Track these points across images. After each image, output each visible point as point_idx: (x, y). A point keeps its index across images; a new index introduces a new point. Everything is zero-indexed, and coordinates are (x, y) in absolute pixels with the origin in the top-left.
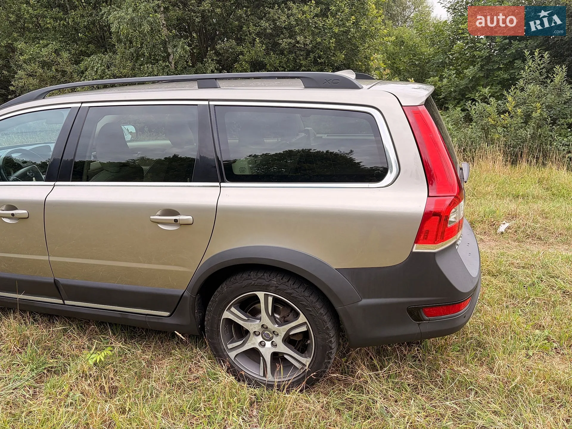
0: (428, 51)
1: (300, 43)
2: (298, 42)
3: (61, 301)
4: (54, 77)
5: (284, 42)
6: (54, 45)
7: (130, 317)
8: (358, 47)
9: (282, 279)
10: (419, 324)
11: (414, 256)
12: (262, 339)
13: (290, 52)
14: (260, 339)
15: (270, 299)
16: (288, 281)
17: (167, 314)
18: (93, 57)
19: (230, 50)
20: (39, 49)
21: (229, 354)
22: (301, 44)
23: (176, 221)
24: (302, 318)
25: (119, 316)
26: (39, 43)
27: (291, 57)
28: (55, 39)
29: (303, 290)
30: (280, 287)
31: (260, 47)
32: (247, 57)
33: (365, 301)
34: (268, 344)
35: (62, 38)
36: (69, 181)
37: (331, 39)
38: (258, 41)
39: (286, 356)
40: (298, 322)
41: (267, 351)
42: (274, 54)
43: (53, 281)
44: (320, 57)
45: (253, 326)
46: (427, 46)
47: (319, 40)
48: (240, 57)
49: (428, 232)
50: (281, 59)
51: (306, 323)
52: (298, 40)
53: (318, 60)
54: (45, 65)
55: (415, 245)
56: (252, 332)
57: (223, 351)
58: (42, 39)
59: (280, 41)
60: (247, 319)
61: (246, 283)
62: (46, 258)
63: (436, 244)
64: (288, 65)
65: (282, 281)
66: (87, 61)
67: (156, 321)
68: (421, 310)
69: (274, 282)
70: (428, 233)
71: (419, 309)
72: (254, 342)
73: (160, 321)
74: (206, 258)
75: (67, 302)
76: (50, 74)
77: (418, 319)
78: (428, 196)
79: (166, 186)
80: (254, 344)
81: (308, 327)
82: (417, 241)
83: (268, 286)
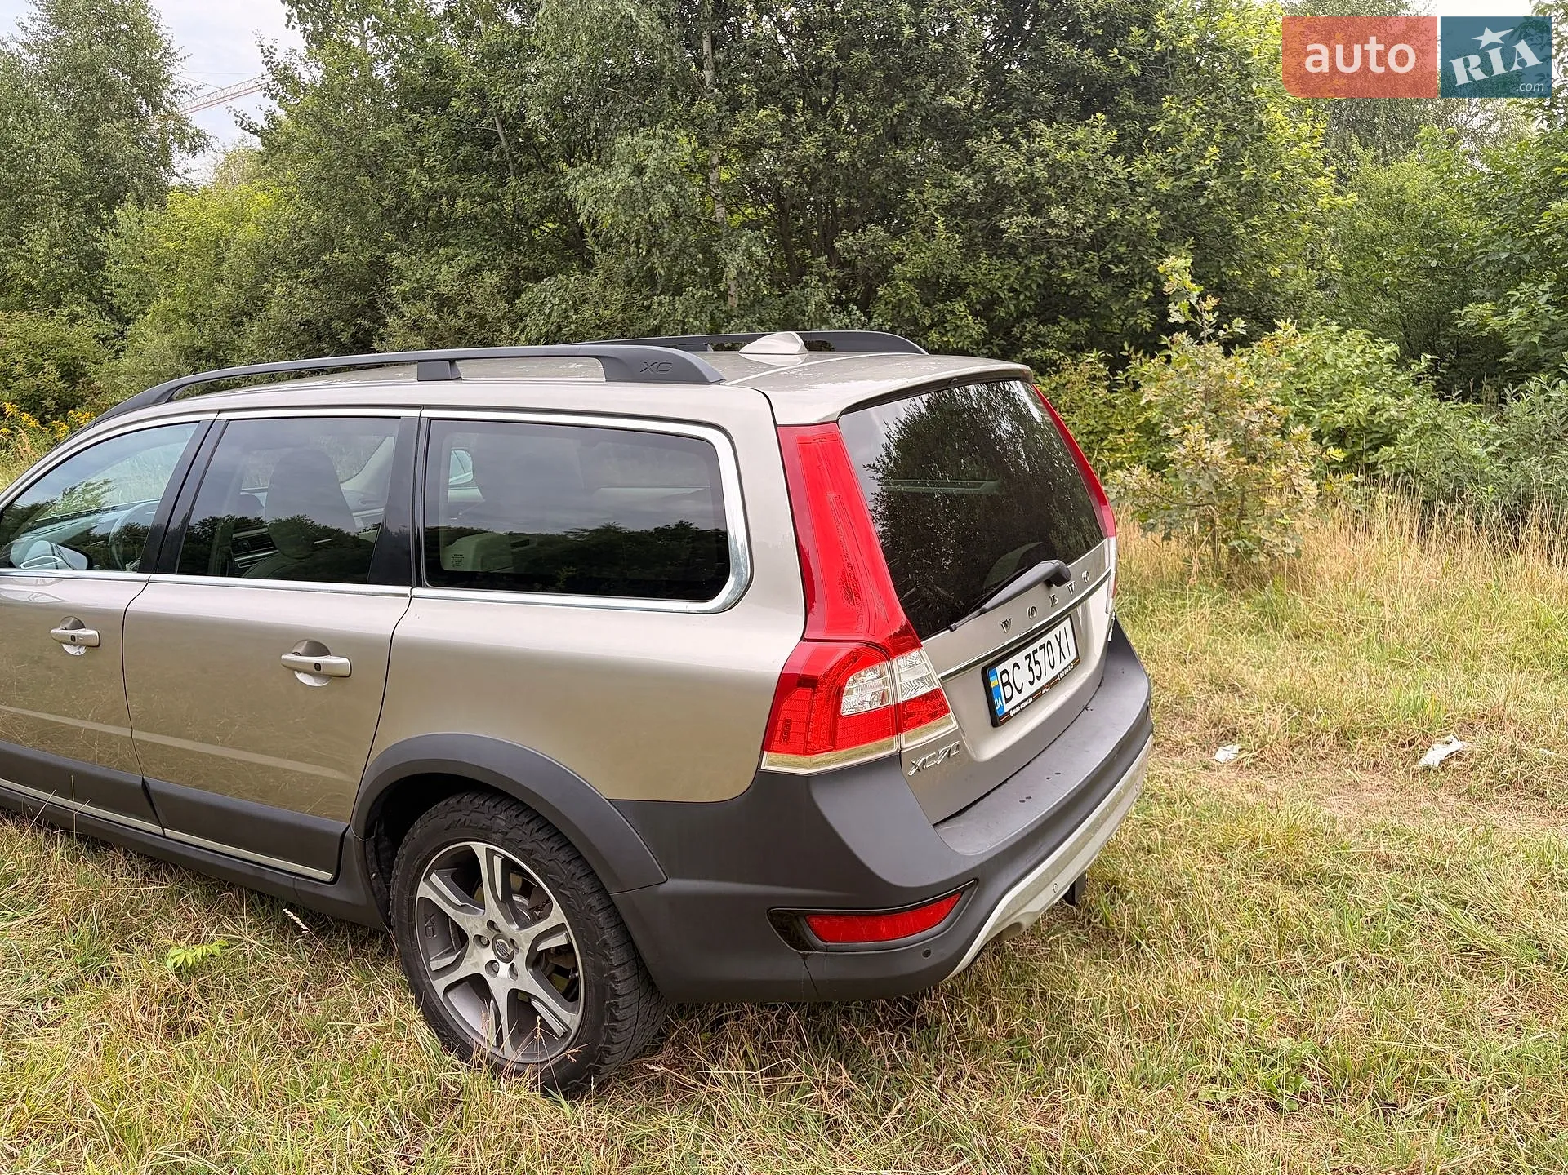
0: (1469, 226)
1: (1057, 226)
2: (1053, 224)
3: (157, 829)
4: (462, 331)
5: (1014, 225)
6: (465, 258)
7: (268, 877)
8: (1231, 229)
9: (517, 816)
10: (804, 957)
11: (765, 781)
12: (493, 957)
13: (1035, 250)
14: (489, 955)
15: (497, 861)
16: (528, 822)
17: (327, 876)
18: (548, 282)
19: (871, 251)
20: (436, 267)
21: (434, 983)
22: (1061, 228)
23: (318, 666)
24: (557, 916)
25: (251, 872)
26: (438, 254)
27: (1035, 262)
28: (473, 243)
29: (556, 847)
30: (511, 835)
31: (947, 242)
32: (910, 269)
33: (675, 885)
34: (504, 968)
35: (487, 240)
36: (172, 572)
37: (1149, 211)
38: (941, 226)
39: (534, 1003)
40: (551, 922)
41: (501, 984)
42: (990, 257)
43: (140, 783)
44: (1119, 259)
45: (472, 924)
46: (1469, 214)
47: (1114, 214)
48: (895, 267)
49: (788, 725)
50: (1009, 268)
51: (563, 924)
52: (1052, 217)
53: (1112, 267)
54: (444, 303)
55: (765, 753)
56: (471, 937)
57: (423, 974)
58: (447, 244)
59: (1004, 224)
60: (460, 903)
61: (453, 817)
62: (127, 732)
63: (809, 754)
64: (1028, 282)
65: (515, 822)
66: (534, 292)
67: (311, 890)
68: (802, 921)
69: (501, 822)
70: (789, 727)
71: (797, 916)
72: (477, 960)
73: (317, 891)
74: (375, 755)
75: (169, 832)
76: (455, 323)
77: (799, 942)
78: (803, 639)
79: (320, 591)
80: (476, 965)
81: (568, 936)
82: (767, 746)
83: (489, 829)
